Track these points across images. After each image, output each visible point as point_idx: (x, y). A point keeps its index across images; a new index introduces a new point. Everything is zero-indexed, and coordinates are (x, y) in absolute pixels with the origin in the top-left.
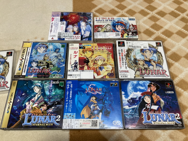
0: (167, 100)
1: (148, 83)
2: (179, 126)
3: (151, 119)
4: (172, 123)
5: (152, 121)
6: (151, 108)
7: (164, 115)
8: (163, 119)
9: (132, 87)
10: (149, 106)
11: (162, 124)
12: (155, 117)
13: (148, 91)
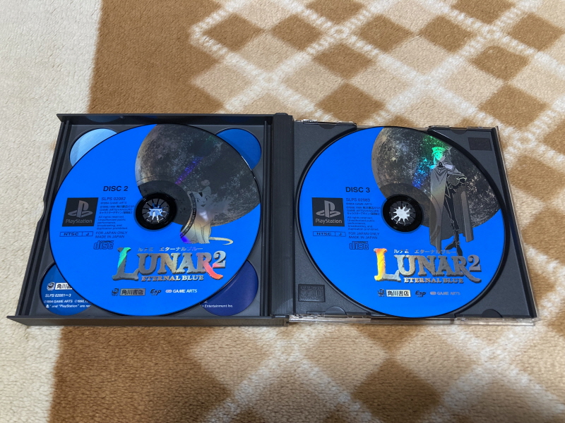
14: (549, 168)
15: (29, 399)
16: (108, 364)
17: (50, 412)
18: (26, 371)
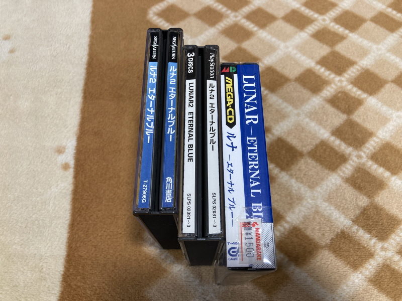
14: (374, 176)
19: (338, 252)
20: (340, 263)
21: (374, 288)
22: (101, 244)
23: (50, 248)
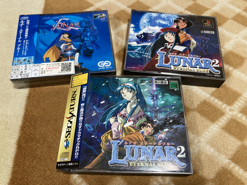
0: (202, 41)
1: (174, 17)
2: (215, 76)
3: (170, 62)
4: (204, 71)
5: (171, 64)
6: (174, 48)
7: (194, 59)
8: (191, 65)
9: (148, 20)
10: (171, 46)
11: (188, 71)
12: (177, 61)
13: (172, 27)
15: (5, 154)
16: (40, 141)
17: (14, 159)
18: (5, 142)
19: (202, 112)
20: (203, 119)
21: (226, 133)
22: (47, 108)
23: (13, 111)
